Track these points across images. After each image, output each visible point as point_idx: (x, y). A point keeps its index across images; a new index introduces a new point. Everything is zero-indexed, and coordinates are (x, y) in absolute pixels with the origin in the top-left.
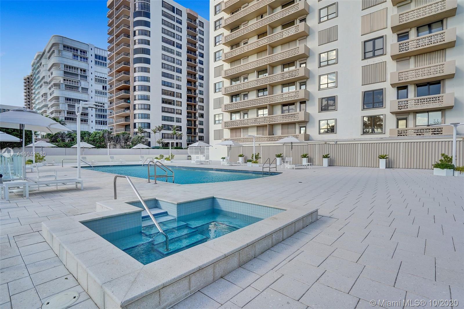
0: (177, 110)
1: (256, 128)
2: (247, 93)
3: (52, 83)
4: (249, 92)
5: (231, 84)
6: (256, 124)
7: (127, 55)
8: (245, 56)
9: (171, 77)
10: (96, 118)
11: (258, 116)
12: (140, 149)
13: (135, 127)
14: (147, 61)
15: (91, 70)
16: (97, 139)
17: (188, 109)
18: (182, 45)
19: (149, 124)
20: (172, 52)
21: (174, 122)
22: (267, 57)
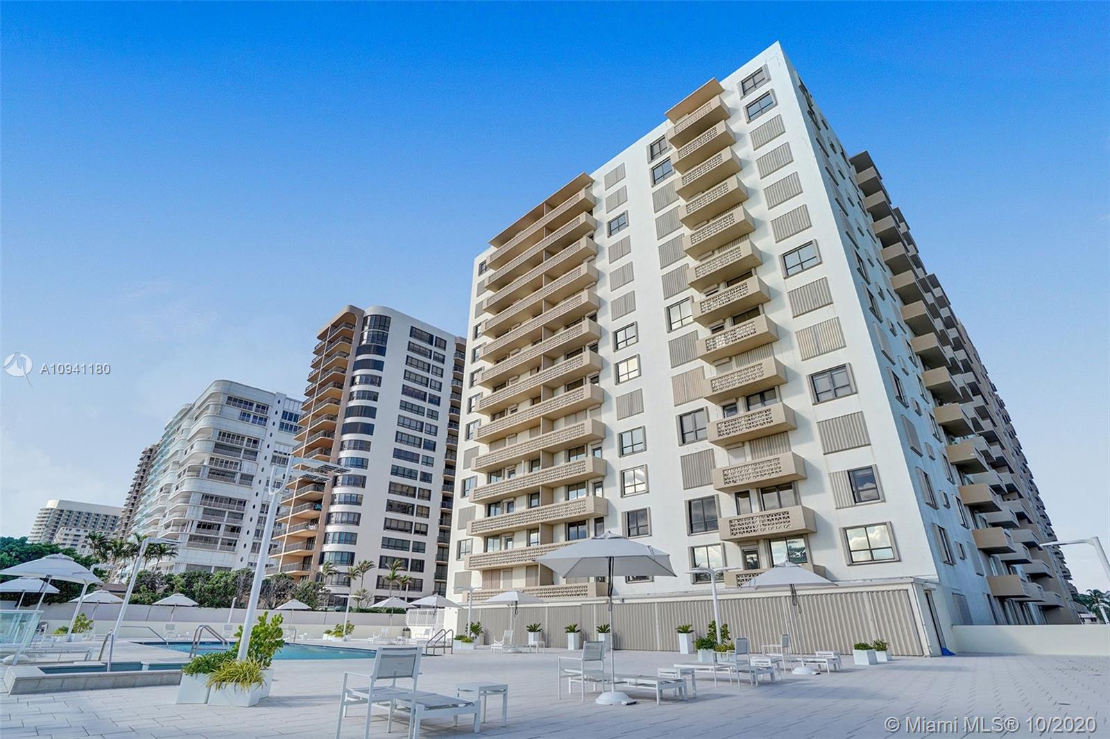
0: (418, 526)
1: (524, 571)
2: (512, 499)
3: (186, 466)
4: (515, 498)
5: (489, 481)
6: (524, 562)
7: (331, 419)
8: (512, 433)
9: (413, 458)
10: (256, 538)
11: (529, 544)
12: (291, 610)
13: (321, 562)
14: (368, 429)
15: (268, 440)
16: (220, 588)
17: (444, 522)
18: (441, 399)
19: (353, 554)
20: (419, 411)
21: (409, 551)
22: (538, 437)
